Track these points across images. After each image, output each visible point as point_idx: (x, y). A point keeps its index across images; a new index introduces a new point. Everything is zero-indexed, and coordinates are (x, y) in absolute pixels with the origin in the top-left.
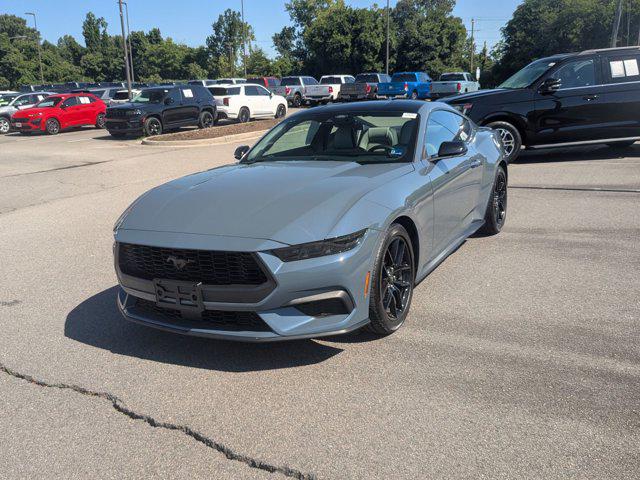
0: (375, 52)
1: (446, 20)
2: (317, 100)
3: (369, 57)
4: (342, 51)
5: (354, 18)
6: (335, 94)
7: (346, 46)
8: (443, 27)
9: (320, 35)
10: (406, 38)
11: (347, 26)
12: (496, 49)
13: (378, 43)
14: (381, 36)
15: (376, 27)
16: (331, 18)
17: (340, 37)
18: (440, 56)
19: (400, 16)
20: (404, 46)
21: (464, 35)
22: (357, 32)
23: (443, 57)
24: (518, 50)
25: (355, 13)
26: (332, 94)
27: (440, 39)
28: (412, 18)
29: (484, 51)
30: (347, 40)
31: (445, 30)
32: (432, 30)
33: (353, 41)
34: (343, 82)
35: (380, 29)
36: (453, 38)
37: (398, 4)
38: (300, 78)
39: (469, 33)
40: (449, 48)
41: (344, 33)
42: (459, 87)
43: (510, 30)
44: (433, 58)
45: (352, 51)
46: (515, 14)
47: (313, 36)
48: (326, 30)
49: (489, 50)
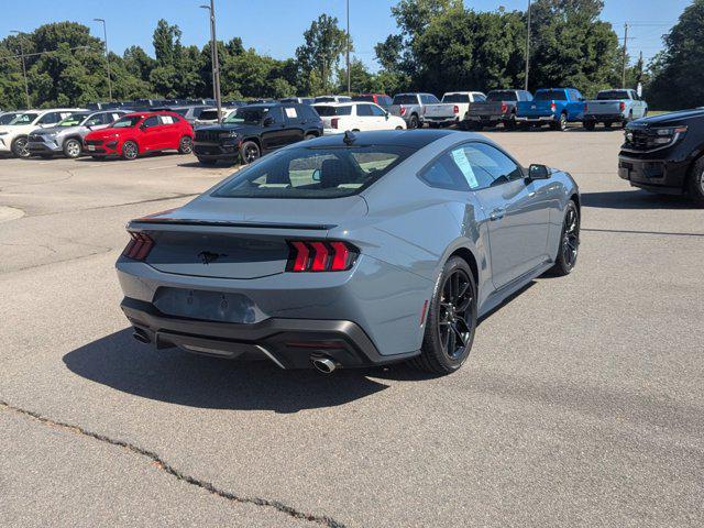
0: (502, 65)
1: (593, 26)
2: (438, 122)
3: (495, 71)
4: (461, 64)
5: (477, 24)
6: (461, 115)
7: (467, 58)
8: (589, 34)
9: (434, 44)
10: (542, 48)
11: (469, 33)
12: (655, 61)
13: (506, 53)
14: (510, 45)
15: (504, 35)
16: (447, 24)
17: (458, 47)
18: (584, 70)
19: (536, 19)
20: (538, 58)
21: (615, 43)
22: (481, 41)
23: (587, 71)
24: (685, 62)
25: (478, 18)
26: (457, 115)
27: (584, 49)
28: (548, 24)
29: (640, 63)
30: (467, 51)
31: (592, 38)
32: (574, 38)
33: (474, 52)
34: (472, 100)
35: (509, 37)
36: (601, 47)
37: (532, 7)
38: (418, 96)
39: (621, 43)
40: (596, 60)
41: (464, 42)
42: (622, 107)
43: (675, 38)
44: (575, 72)
45: (474, 65)
46: (682, 18)
47: (425, 46)
48: (441, 39)
49: (646, 62)
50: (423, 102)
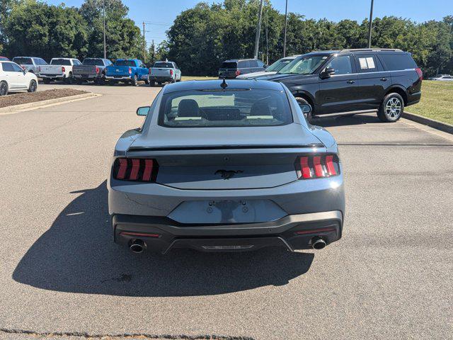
0: (70, 42)
1: (126, 22)
3: (65, 46)
4: (41, 39)
5: (50, 12)
6: (67, 74)
7: (45, 35)
8: (123, 26)
9: (19, 24)
10: (95, 32)
11: (44, 19)
12: (161, 46)
13: (72, 34)
14: (74, 29)
15: (69, 22)
16: (28, 10)
17: (38, 27)
18: (123, 49)
19: (88, 14)
20: (94, 38)
21: (139, 33)
22: (53, 24)
23: (124, 49)
24: (180, 48)
25: (50, 9)
26: (64, 73)
27: (122, 35)
28: (98, 17)
29: (153, 47)
30: (45, 30)
31: (126, 29)
32: (115, 28)
33: (49, 31)
34: (72, 64)
35: (73, 24)
36: (131, 35)
37: (83, 6)
38: (32, 59)
39: (142, 33)
40: (129, 43)
41: (41, 24)
42: (171, 73)
43: (173, 33)
44: (117, 50)
45: (50, 40)
46: (175, 22)
47: (13, 24)
48: (25, 21)
49: (156, 46)
50: (37, 64)
